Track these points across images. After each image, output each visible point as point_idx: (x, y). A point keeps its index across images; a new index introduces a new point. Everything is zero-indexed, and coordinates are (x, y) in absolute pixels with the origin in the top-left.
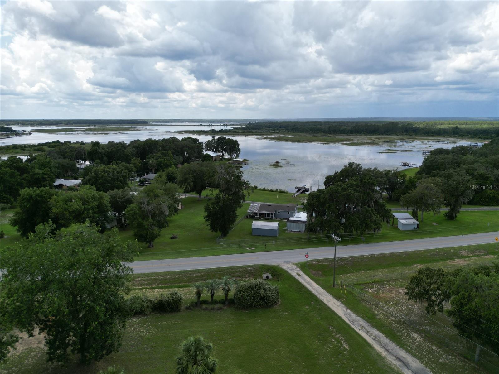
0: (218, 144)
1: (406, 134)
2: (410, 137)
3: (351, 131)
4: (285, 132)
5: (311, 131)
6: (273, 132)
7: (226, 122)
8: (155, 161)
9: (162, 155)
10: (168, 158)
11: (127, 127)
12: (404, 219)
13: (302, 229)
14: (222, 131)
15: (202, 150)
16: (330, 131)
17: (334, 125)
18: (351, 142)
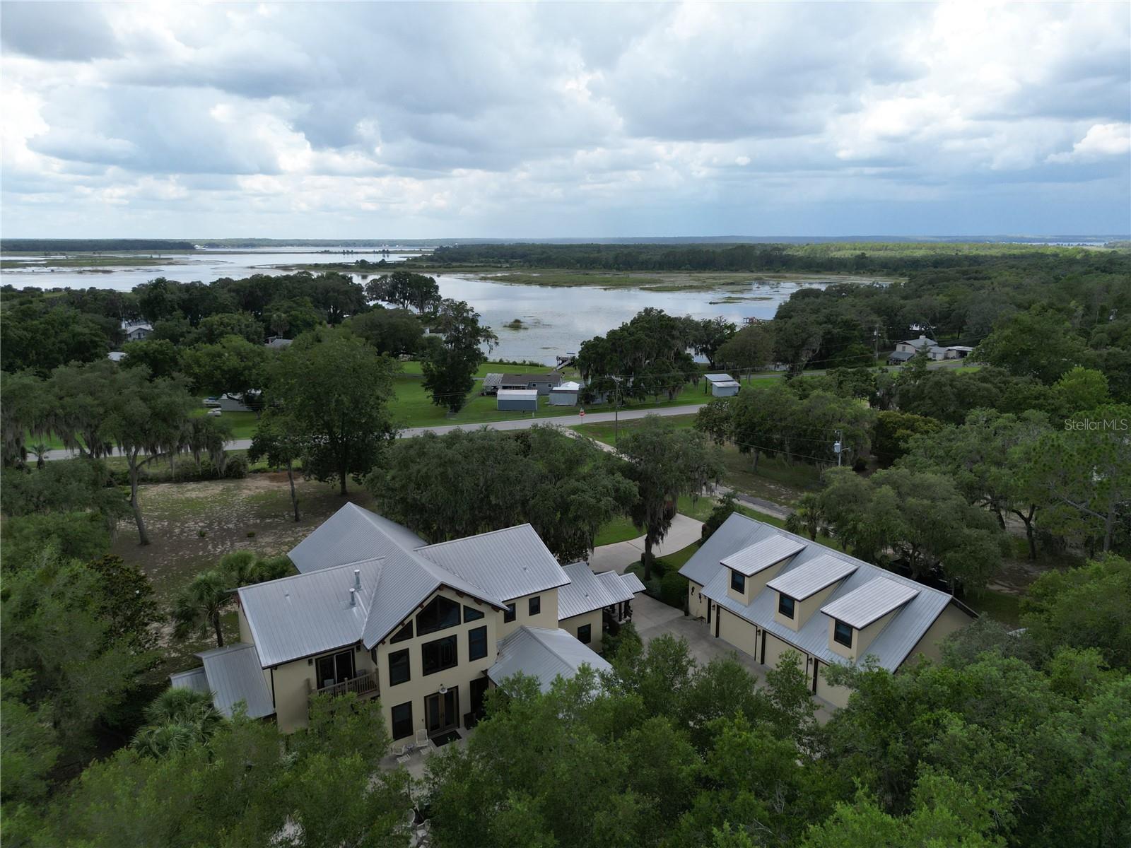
0: (394, 287)
1: (768, 270)
2: (776, 274)
3: (660, 264)
4: (523, 266)
5: (578, 265)
6: (498, 267)
7: (385, 246)
8: (283, 315)
9: (294, 305)
10: (308, 311)
11: (149, 256)
12: (721, 381)
13: (573, 400)
14: (382, 265)
15: (364, 297)
16: (618, 265)
17: (626, 251)
18: (658, 285)
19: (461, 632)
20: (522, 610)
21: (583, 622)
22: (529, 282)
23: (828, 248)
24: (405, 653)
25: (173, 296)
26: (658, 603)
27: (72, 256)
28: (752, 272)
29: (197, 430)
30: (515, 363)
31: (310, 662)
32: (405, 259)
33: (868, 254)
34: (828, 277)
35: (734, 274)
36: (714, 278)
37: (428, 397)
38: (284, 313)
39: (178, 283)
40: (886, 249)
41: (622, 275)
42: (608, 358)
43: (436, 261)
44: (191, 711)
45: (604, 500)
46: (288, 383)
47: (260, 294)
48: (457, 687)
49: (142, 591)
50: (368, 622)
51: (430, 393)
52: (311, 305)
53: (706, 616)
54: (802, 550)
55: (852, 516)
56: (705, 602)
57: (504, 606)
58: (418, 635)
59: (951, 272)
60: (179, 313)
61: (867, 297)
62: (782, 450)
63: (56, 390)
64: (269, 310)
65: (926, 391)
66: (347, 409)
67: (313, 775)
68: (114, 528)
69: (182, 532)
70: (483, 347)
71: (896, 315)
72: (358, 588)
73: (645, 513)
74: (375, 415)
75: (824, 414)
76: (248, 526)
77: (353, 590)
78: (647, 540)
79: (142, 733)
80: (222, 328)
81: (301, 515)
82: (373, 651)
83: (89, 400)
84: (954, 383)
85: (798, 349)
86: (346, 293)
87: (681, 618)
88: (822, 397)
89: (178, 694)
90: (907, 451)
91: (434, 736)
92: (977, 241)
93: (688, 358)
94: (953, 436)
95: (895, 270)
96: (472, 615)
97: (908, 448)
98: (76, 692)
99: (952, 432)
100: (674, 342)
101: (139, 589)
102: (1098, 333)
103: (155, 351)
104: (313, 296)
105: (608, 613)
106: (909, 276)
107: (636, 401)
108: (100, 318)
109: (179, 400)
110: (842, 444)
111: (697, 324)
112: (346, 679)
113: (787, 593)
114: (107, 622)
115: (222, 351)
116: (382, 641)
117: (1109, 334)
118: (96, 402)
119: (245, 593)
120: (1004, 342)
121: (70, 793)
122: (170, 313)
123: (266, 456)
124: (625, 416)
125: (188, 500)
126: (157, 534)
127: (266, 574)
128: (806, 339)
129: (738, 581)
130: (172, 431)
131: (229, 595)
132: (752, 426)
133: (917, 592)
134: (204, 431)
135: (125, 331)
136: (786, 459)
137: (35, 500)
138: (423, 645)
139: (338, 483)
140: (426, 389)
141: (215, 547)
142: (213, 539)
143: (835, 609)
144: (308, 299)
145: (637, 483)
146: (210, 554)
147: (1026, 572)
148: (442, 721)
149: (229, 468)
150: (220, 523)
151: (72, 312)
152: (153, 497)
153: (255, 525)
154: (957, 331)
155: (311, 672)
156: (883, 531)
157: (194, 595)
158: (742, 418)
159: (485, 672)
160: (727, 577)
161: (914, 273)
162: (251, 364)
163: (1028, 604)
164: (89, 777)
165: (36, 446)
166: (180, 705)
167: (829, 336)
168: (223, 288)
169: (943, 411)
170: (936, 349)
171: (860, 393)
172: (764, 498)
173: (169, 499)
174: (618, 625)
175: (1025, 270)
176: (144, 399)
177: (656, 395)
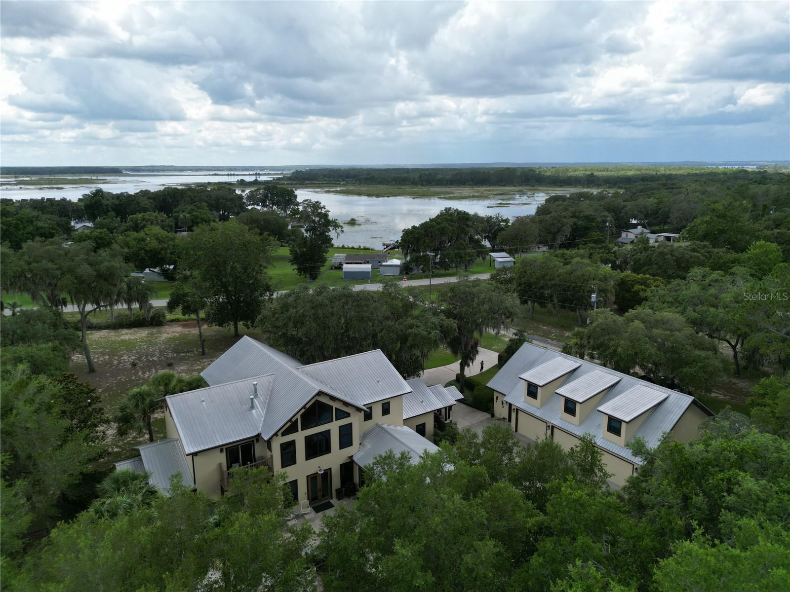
0: (266, 196)
1: (527, 185)
2: (531, 188)
3: (451, 182)
4: (355, 183)
5: (394, 182)
6: (337, 184)
7: (257, 170)
8: (187, 215)
9: (195, 208)
10: (206, 212)
11: (89, 178)
12: (501, 258)
13: (397, 272)
14: (256, 182)
15: (244, 203)
16: (422, 182)
17: (427, 173)
18: (451, 195)
19: (334, 427)
20: (377, 411)
21: (420, 421)
22: (359, 194)
23: (567, 170)
24: (292, 443)
25: (108, 202)
26: (471, 409)
27: (34, 178)
28: (515, 186)
29: (130, 288)
30: (353, 248)
31: (222, 451)
32: (272, 179)
33: (596, 173)
34: (568, 189)
35: (502, 188)
36: (489, 191)
37: (294, 270)
38: (188, 213)
39: (111, 193)
40: (607, 171)
41: (425, 189)
42: (422, 241)
43: (294, 180)
44: (133, 487)
45: (433, 333)
46: (196, 255)
47: (170, 200)
48: (330, 469)
49: (93, 400)
50: (264, 420)
51: (295, 267)
52: (207, 208)
53: (507, 417)
54: (579, 367)
55: (612, 343)
56: (507, 407)
57: (364, 408)
58: (302, 430)
59: (654, 184)
60: (113, 214)
61: (599, 200)
62: (552, 301)
63: (26, 257)
64: (176, 212)
65: (653, 259)
66: (239, 273)
67: (238, 529)
68: (69, 358)
69: (119, 363)
70: (332, 234)
71: (620, 212)
72: (256, 396)
73: (460, 344)
74: (259, 278)
75: (583, 275)
76: (168, 358)
77: (252, 397)
78: (461, 364)
79: (97, 503)
80: (144, 222)
81: (206, 350)
82: (269, 443)
83: (50, 265)
84: (673, 253)
85: (554, 235)
86: (232, 200)
87: (488, 419)
88: (581, 263)
89: (123, 473)
90: (646, 299)
91: (315, 505)
92: (668, 165)
93: (478, 242)
94: (678, 288)
95: (615, 184)
96: (342, 415)
97: (646, 297)
98: (44, 474)
99: (678, 285)
100: (468, 229)
101: (91, 398)
102: (766, 221)
103: (96, 237)
104: (207, 202)
105: (437, 414)
106: (625, 188)
107: (443, 272)
108: (56, 218)
109: (117, 265)
110: (597, 295)
111: (482, 218)
112: (249, 463)
113: (571, 398)
114: (66, 423)
115: (145, 237)
116: (276, 434)
117: (774, 222)
118: (55, 266)
119: (169, 399)
120: (705, 225)
121: (41, 549)
122: (106, 214)
123: (180, 307)
124: (436, 281)
125: (122, 341)
126: (101, 365)
127: (184, 388)
128: (561, 227)
129: (532, 390)
130: (112, 288)
131: (157, 403)
132: (530, 285)
133: (667, 395)
134: (135, 289)
135: (74, 227)
136: (554, 308)
137: (10, 337)
138: (305, 437)
139: (232, 328)
140: (292, 264)
141: (144, 373)
142: (142, 368)
143: (607, 408)
144: (204, 204)
145: (456, 321)
146: (140, 378)
147: (734, 384)
148: (320, 494)
149: (153, 318)
150: (147, 357)
151: (35, 213)
152: (97, 339)
153: (173, 358)
154: (663, 224)
155: (222, 458)
156: (636, 353)
157: (131, 404)
158: (523, 279)
159: (351, 457)
160: (523, 387)
161: (628, 186)
162: (166, 246)
163: (753, 401)
164: (57, 534)
165: (11, 303)
166: (125, 483)
167: (575, 227)
168: (144, 197)
169: (665, 273)
170: (649, 235)
171: (605, 262)
172: (539, 336)
173: (108, 340)
174: (445, 424)
175: (705, 183)
176: (91, 265)
177: (456, 267)
